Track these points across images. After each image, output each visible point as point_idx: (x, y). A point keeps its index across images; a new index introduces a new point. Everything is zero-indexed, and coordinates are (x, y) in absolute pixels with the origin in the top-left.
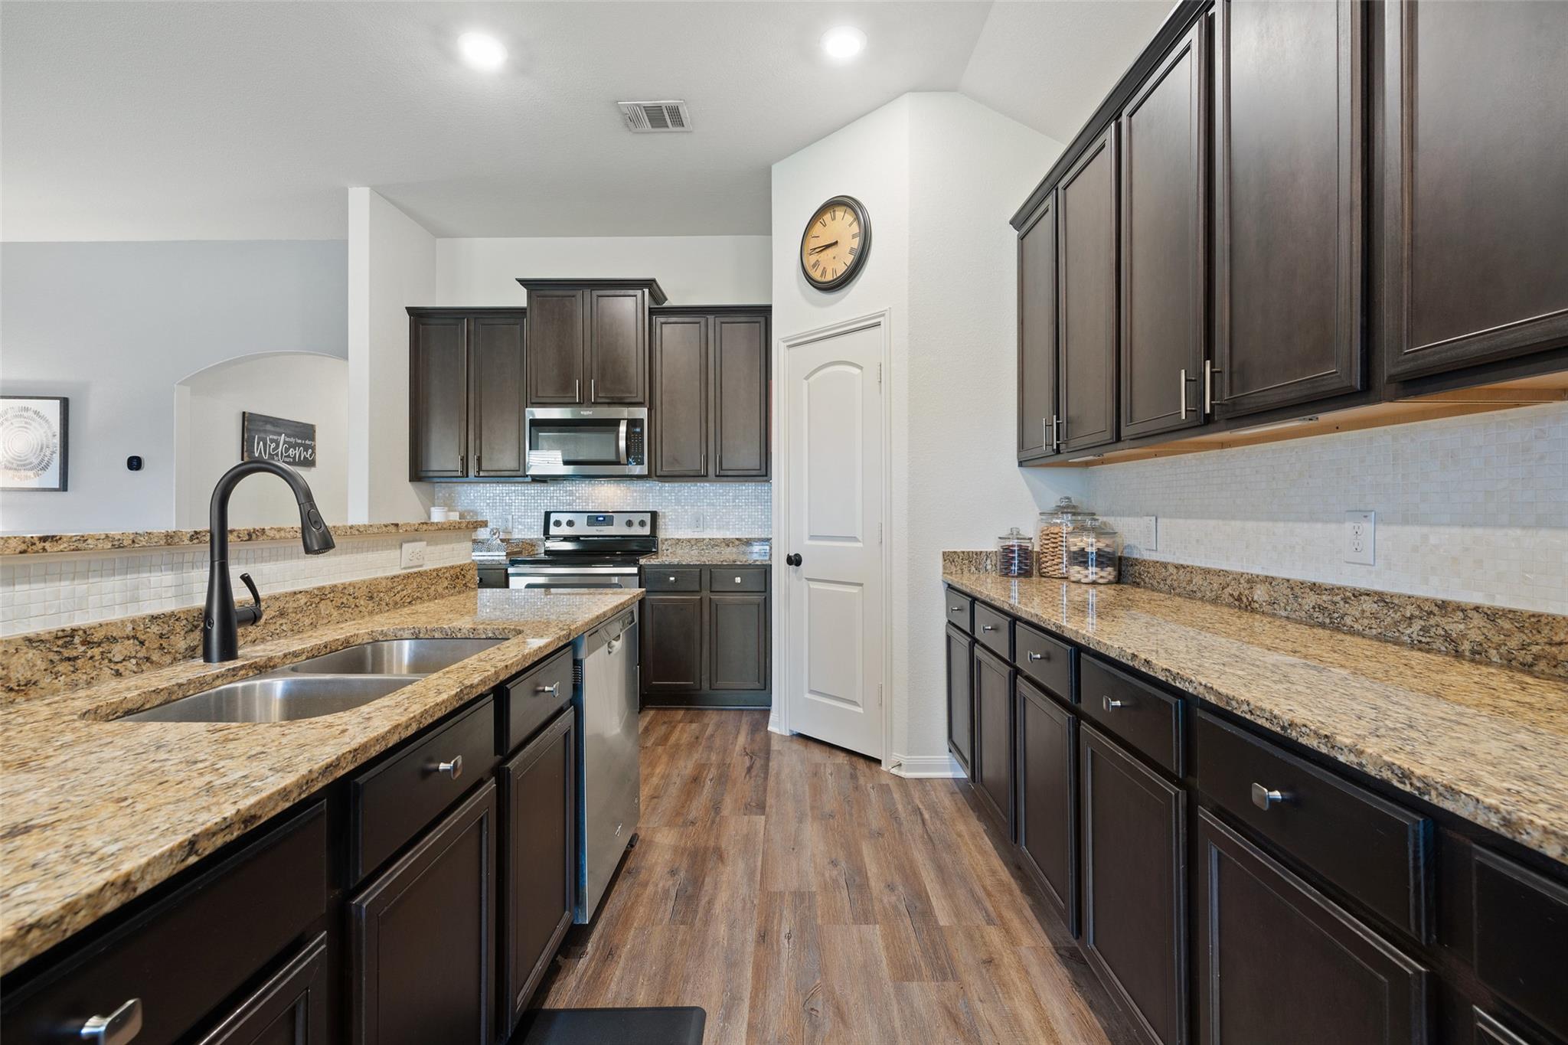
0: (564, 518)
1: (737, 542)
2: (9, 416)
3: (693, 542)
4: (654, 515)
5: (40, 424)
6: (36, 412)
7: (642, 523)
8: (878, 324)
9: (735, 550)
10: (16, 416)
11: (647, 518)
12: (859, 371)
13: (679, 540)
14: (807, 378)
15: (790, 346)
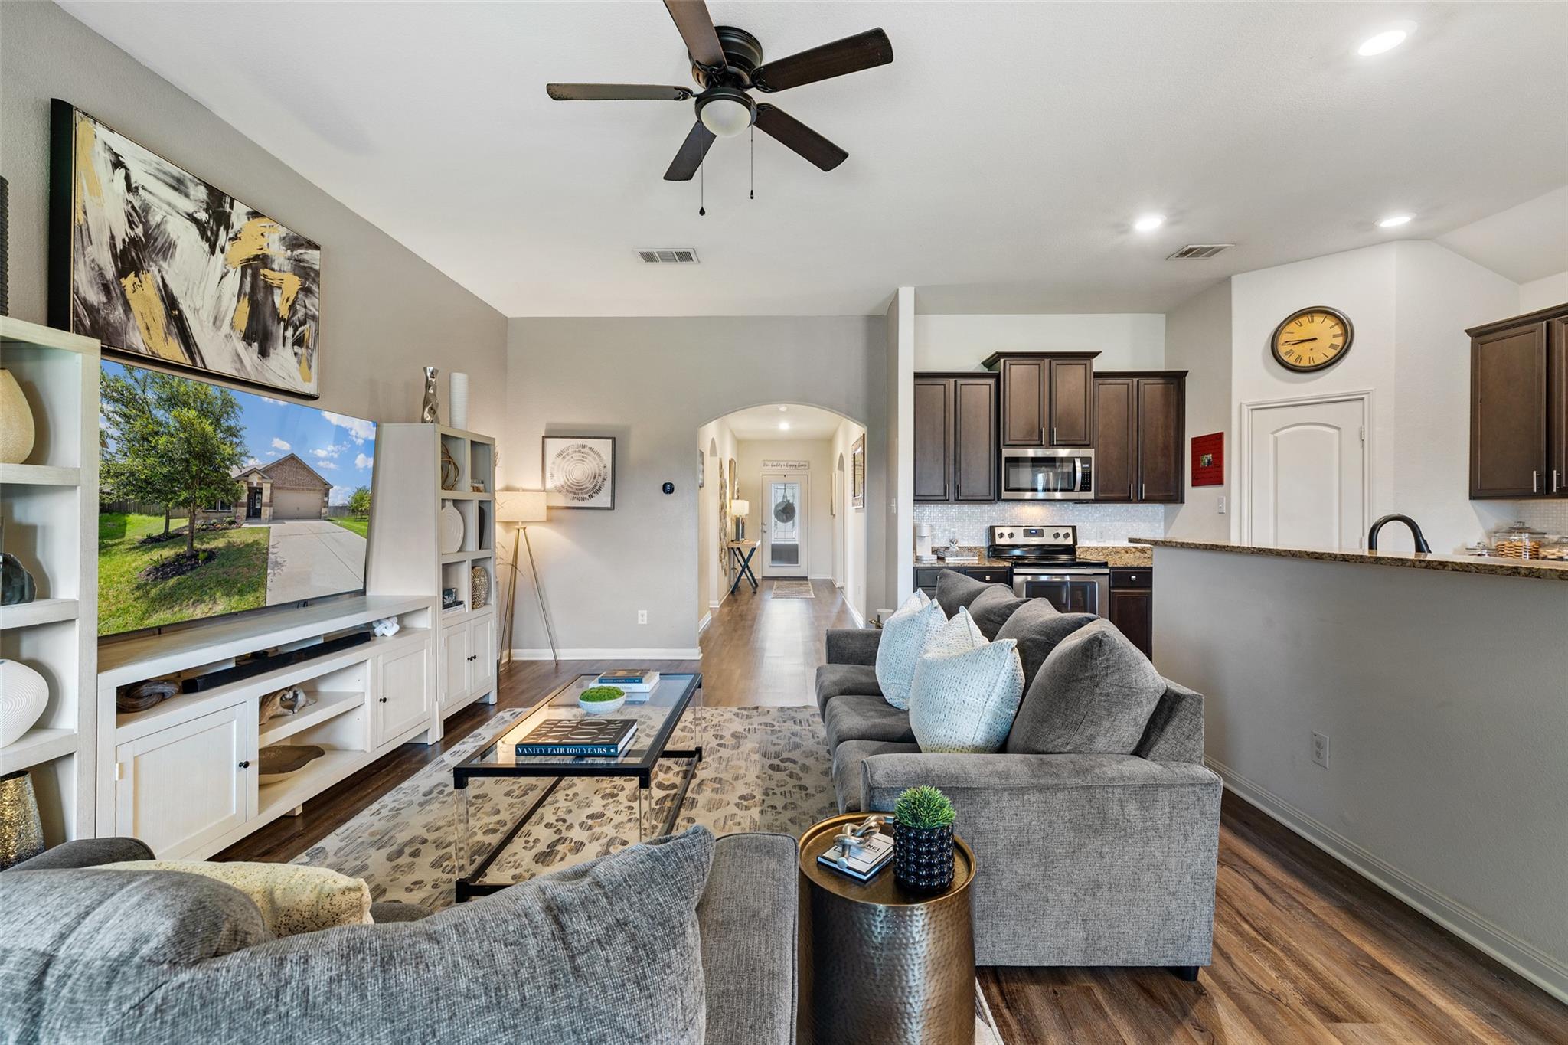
0: (1006, 531)
1: (1134, 550)
2: (570, 451)
3: (1100, 550)
4: (1074, 529)
5: (594, 458)
6: (591, 449)
7: (1066, 536)
8: (1362, 399)
9: (1132, 555)
10: (575, 452)
11: (1070, 531)
12: (1336, 431)
13: (1089, 548)
14: (1273, 433)
15: (1252, 409)
